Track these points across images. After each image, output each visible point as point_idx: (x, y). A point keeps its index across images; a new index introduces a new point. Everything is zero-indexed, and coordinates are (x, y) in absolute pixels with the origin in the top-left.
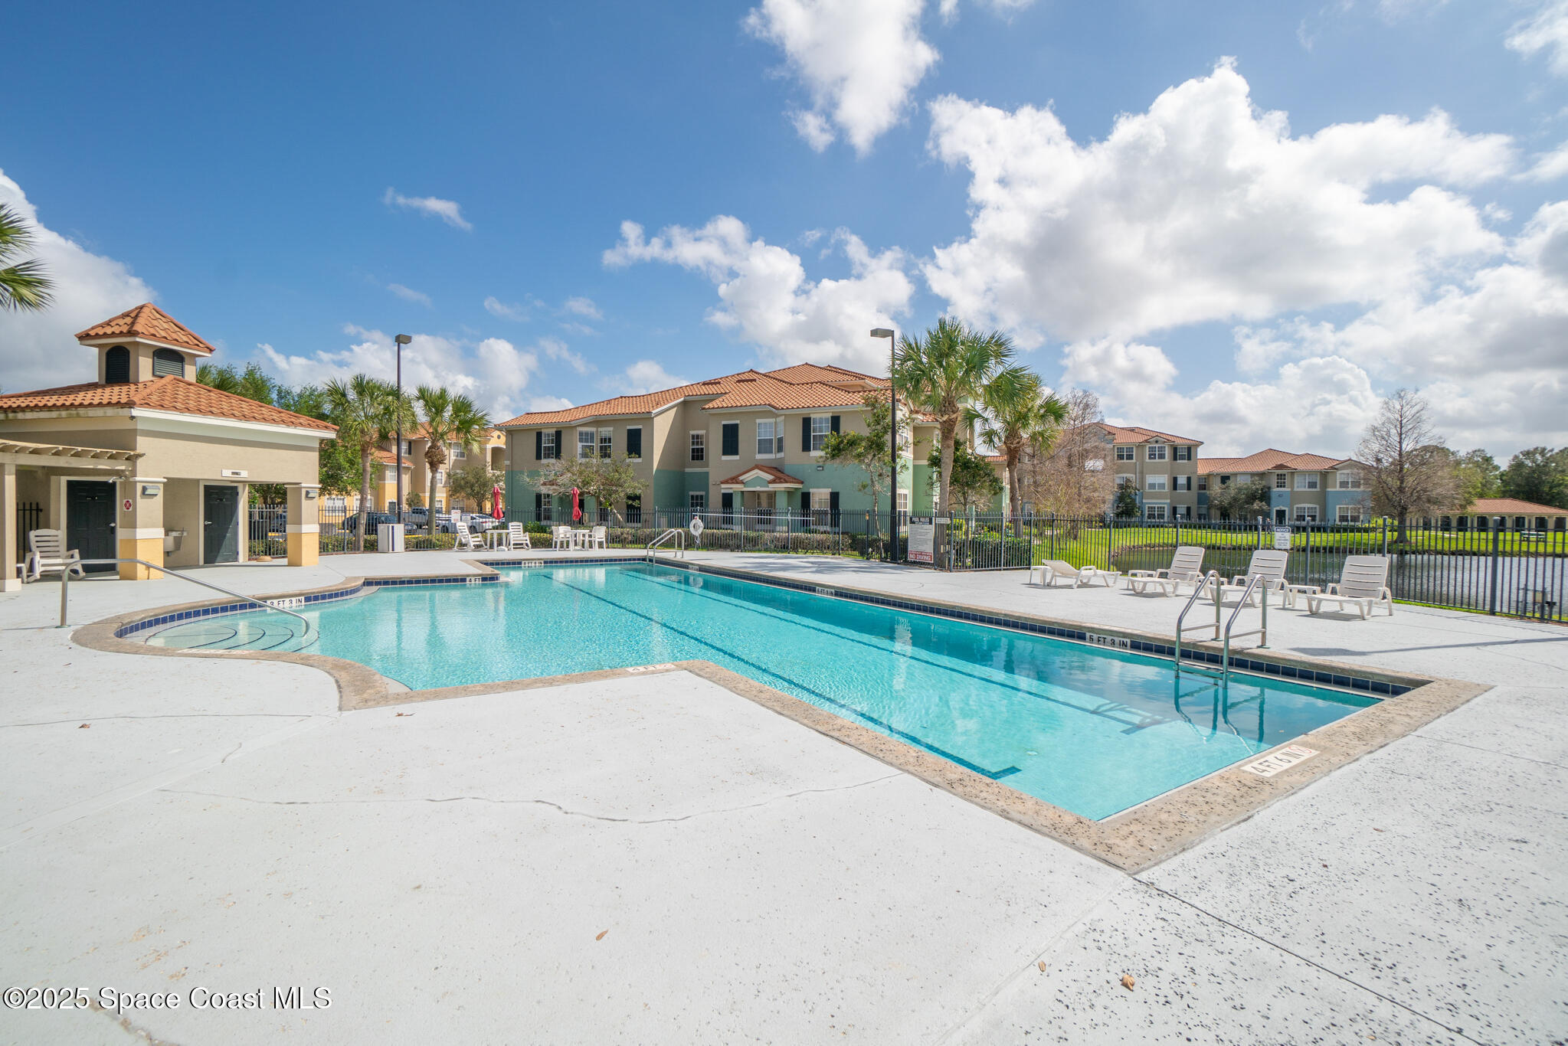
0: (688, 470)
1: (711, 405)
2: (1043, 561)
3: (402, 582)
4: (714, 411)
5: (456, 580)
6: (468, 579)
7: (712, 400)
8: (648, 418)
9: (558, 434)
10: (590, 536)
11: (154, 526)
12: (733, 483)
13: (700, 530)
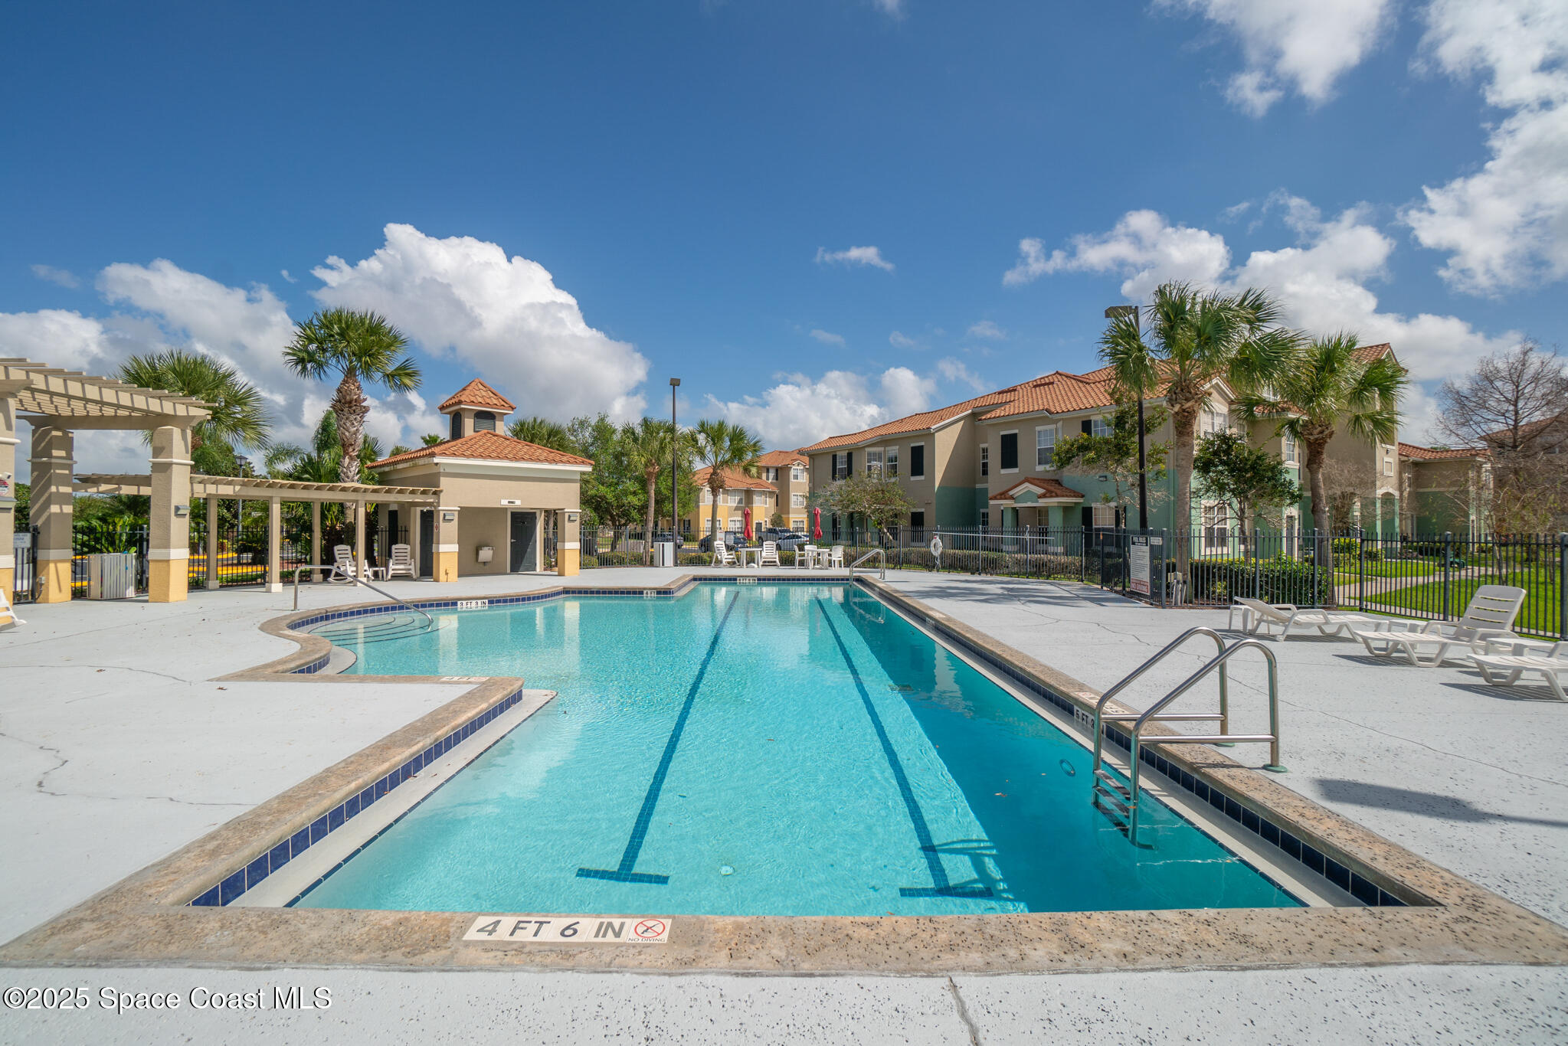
0: (978, 486)
1: (989, 416)
2: (1236, 598)
3: (592, 592)
4: (989, 422)
5: (635, 593)
6: (645, 592)
7: (989, 412)
8: (928, 435)
9: (850, 455)
10: (830, 555)
11: (451, 543)
12: (1001, 499)
13: (940, 550)
